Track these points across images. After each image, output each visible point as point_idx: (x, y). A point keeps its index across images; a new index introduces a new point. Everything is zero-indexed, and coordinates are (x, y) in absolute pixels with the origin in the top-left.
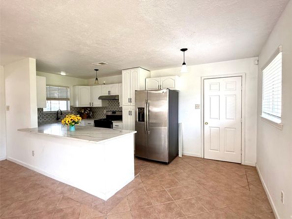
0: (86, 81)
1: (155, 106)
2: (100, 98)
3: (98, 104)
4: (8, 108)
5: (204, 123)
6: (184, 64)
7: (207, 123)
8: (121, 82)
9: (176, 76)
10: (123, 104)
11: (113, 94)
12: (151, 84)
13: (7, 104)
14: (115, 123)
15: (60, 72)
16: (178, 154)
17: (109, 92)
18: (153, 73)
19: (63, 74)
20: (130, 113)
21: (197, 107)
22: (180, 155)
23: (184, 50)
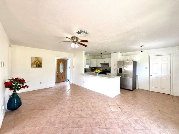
0: (94, 57)
1: (127, 67)
2: (101, 64)
3: (100, 66)
4: (74, 67)
5: (149, 75)
6: (142, 51)
7: (151, 75)
8: (110, 58)
9: (136, 55)
10: (112, 66)
11: (106, 62)
12: (123, 58)
13: (74, 66)
14: (107, 74)
15: (87, 54)
16: (136, 88)
17: (105, 61)
18: (124, 54)
19: (88, 55)
20: (115, 70)
21: (146, 68)
22: (137, 88)
23: (142, 46)
